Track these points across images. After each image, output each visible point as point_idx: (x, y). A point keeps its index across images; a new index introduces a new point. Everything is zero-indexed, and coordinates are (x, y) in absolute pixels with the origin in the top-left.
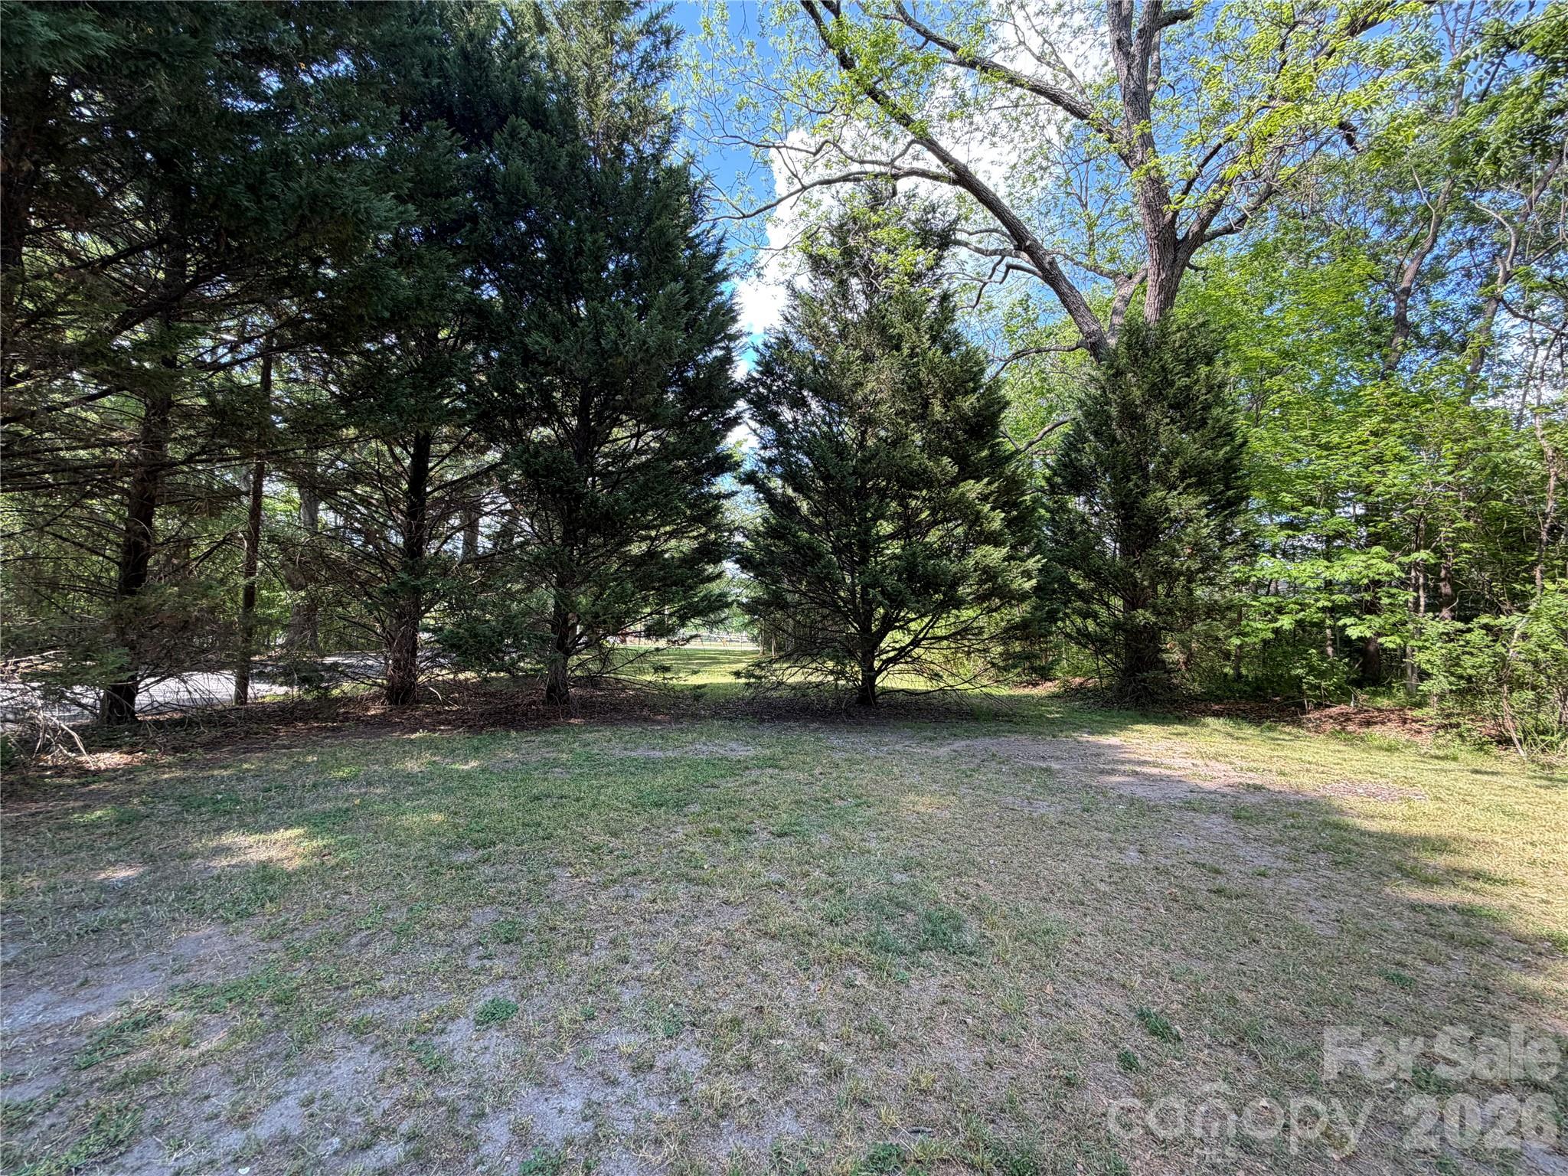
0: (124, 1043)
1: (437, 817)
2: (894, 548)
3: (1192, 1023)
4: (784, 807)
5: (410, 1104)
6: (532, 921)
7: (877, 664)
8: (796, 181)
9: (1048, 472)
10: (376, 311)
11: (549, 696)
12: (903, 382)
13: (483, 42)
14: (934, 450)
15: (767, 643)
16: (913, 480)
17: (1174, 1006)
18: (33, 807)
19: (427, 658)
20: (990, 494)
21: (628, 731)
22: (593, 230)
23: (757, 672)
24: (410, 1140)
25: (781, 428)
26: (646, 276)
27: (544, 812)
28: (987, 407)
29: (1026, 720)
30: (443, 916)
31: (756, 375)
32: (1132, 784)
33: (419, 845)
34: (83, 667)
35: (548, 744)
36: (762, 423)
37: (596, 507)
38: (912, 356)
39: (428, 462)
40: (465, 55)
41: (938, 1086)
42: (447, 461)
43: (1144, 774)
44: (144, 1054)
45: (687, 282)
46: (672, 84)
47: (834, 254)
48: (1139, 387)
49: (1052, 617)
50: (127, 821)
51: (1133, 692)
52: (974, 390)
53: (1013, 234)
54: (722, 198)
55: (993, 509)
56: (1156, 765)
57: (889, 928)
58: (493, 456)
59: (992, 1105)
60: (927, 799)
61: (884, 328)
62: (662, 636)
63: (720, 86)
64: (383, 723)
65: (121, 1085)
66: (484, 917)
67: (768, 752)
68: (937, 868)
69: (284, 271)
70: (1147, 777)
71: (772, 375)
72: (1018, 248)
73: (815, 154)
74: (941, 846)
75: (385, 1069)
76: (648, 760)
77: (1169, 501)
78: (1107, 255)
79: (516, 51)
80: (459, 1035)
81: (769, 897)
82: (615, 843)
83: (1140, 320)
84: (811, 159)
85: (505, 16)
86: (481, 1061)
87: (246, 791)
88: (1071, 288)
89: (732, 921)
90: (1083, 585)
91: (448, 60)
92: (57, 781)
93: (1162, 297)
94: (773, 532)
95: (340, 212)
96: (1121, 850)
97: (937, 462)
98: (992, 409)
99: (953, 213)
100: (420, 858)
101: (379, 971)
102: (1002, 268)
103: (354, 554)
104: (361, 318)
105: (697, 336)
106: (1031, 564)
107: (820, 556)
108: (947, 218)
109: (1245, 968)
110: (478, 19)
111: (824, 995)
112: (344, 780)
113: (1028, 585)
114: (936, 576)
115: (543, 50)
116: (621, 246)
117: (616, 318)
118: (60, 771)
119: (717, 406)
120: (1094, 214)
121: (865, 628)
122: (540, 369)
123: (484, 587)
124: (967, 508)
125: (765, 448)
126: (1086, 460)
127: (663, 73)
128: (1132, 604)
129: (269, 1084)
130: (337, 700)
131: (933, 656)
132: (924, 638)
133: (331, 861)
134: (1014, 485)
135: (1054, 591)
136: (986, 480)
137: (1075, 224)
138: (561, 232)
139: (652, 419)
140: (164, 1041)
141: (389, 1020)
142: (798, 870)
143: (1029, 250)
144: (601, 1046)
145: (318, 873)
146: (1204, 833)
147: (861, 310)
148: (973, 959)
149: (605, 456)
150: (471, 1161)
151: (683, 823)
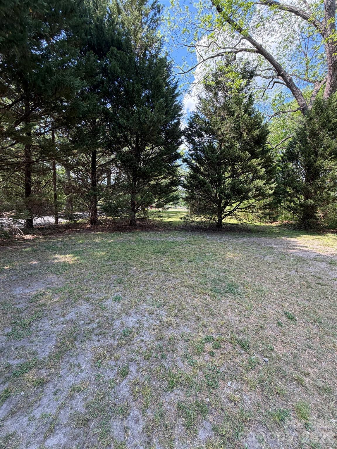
0: (39, 298)
1: (103, 253)
2: (229, 181)
3: (301, 317)
4: (192, 255)
5: (98, 316)
6: (126, 279)
7: (223, 216)
8: (202, 58)
9: (282, 155)
10: (78, 115)
11: (131, 224)
12: (234, 127)
13: (102, 21)
14: (243, 149)
15: (191, 209)
16: (236, 159)
17: (297, 312)
18: (15, 247)
19: (100, 213)
20: (261, 163)
21: (151, 233)
22: (137, 83)
23: (187, 218)
24: (98, 323)
25: (195, 144)
26: (153, 97)
27: (129, 253)
28: (262, 134)
29: (267, 233)
30: (105, 276)
31: (188, 127)
32: (298, 252)
33: (99, 260)
34: (20, 215)
35: (130, 236)
36: (189, 143)
37: (141, 171)
38: (237, 118)
39: (96, 159)
40: (96, 26)
41: (225, 325)
42: (101, 158)
43: (303, 250)
44: (43, 301)
45: (166, 98)
46: (161, 27)
47: (213, 84)
48: (318, 124)
49: (279, 202)
50: (34, 251)
51: (304, 225)
52: (258, 128)
53: (277, 69)
54: (178, 67)
55: (262, 168)
56: (307, 247)
57: (218, 287)
58: (113, 156)
59: (239, 330)
60: (233, 254)
61: (229, 109)
62: (160, 207)
63: (177, 25)
64: (89, 230)
65: (39, 306)
66: (114, 277)
67: (189, 240)
68: (233, 272)
69: (53, 105)
70: (303, 251)
71: (192, 127)
72: (278, 75)
73: (208, 47)
74: (235, 267)
75: (93, 309)
76: (156, 241)
77: (324, 163)
78: (313, 74)
79: (112, 22)
80: (109, 303)
81: (186, 277)
82: (147, 261)
83: (322, 98)
84: (207, 49)
85: (108, 10)
86: (113, 309)
87: (59, 245)
88: (297, 88)
89: (176, 282)
90: (291, 192)
91: (92, 29)
92: (19, 241)
93: (331, 89)
94: (192, 177)
95: (66, 85)
96: (290, 271)
97: (244, 153)
98: (264, 134)
99: (256, 64)
100: (99, 263)
101: (91, 288)
102: (272, 83)
103: (80, 185)
104: (74, 118)
105: (169, 116)
106: (273, 185)
107: (205, 184)
108: (254, 66)
109: (321, 304)
110: (100, 12)
111: (197, 301)
112: (81, 243)
113: (271, 192)
114: (241, 190)
115: (120, 21)
116: (146, 87)
117: (144, 112)
118: (19, 239)
119: (175, 138)
120: (309, 58)
121: (219, 206)
122: (124, 130)
123: (113, 194)
124: (253, 168)
125: (190, 151)
126: (296, 150)
127: (158, 23)
128: (307, 198)
129: (69, 309)
130: (79, 223)
131: (240, 214)
132: (237, 208)
133: (79, 262)
134: (270, 160)
135: (281, 194)
136: (260, 158)
137: (302, 63)
138: (128, 85)
139: (156, 144)
140: (46, 298)
141: (93, 298)
142: (194, 271)
143: (282, 76)
144: (141, 308)
145: (76, 265)
146: (318, 267)
147: (222, 103)
148: (240, 296)
149: (144, 155)
150: (112, 329)
151: (165, 258)
